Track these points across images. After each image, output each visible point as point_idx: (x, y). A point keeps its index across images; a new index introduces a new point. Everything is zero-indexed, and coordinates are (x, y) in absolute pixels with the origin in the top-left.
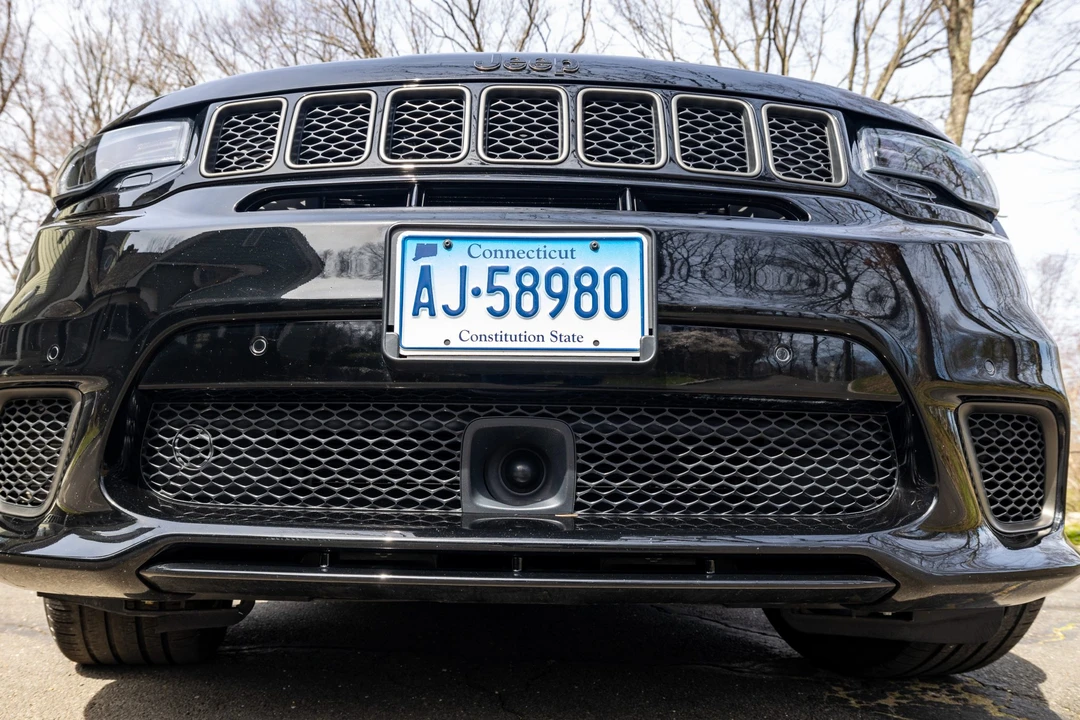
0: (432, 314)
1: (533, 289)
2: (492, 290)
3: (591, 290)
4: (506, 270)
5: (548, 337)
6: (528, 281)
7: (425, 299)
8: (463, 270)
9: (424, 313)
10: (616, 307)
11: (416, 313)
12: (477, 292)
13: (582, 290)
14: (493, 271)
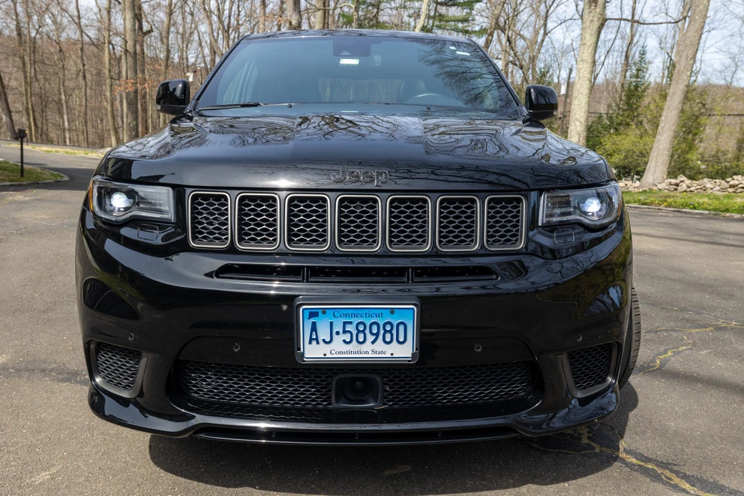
0: (318, 343)
1: (363, 331)
2: (345, 332)
3: (390, 332)
4: (351, 323)
5: (370, 352)
6: (361, 328)
7: (314, 337)
8: (331, 323)
9: (314, 342)
10: (401, 340)
11: (310, 343)
12: (338, 333)
13: (386, 331)
14: (345, 323)
